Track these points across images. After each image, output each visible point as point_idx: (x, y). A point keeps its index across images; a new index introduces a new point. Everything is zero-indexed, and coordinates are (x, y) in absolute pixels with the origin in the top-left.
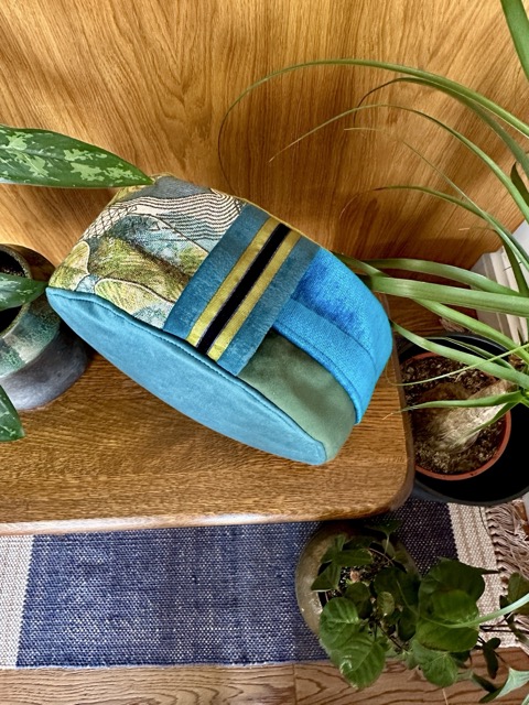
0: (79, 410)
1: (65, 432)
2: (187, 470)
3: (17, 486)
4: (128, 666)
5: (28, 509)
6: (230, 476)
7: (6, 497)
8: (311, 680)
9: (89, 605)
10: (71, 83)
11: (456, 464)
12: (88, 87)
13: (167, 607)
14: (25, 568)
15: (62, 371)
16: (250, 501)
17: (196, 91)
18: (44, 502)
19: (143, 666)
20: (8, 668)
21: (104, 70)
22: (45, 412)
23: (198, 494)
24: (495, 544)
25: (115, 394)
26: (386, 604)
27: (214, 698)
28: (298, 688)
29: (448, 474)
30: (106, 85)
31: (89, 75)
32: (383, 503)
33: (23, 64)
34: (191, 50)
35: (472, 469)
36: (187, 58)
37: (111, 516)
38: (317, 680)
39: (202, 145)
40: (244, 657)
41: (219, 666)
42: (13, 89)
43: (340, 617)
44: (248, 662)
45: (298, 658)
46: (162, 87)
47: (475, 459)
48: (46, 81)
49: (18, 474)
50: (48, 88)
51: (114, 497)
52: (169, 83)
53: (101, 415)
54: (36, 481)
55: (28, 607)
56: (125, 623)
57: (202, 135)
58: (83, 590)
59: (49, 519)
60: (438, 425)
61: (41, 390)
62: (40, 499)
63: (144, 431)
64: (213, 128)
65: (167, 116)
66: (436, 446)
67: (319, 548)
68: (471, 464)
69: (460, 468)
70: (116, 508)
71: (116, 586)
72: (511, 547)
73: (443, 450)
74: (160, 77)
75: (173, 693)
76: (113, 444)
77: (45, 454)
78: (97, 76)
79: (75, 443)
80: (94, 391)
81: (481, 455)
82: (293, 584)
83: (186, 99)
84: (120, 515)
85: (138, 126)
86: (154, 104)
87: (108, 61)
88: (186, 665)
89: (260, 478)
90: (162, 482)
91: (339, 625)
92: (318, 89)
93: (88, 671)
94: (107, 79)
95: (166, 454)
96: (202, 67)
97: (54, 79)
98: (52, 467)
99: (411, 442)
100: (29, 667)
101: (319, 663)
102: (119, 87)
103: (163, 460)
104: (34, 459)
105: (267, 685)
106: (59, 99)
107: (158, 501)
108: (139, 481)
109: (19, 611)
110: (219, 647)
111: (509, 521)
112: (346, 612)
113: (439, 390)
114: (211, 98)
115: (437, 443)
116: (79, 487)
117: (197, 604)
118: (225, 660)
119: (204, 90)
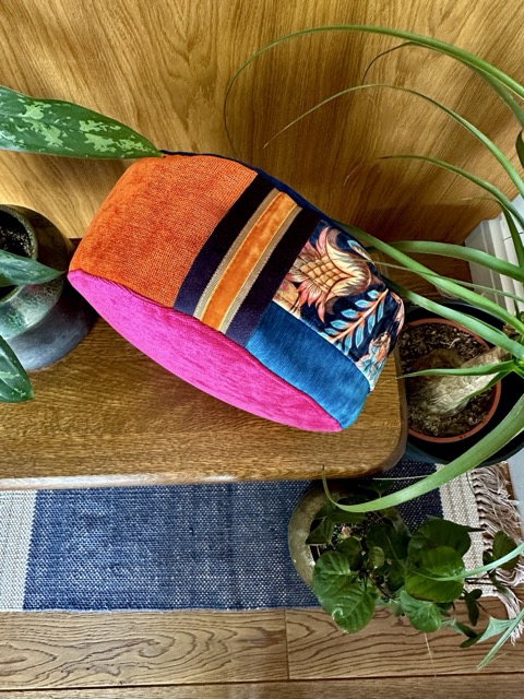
0: (83, 371)
1: (70, 392)
2: (189, 431)
3: (24, 442)
4: (129, 610)
5: (35, 465)
6: (230, 437)
7: (14, 454)
8: (301, 625)
9: (91, 555)
10: (73, 37)
11: (447, 428)
12: (91, 43)
13: (165, 558)
14: (29, 519)
15: (67, 333)
16: (249, 461)
17: (201, 50)
18: (50, 459)
19: (143, 610)
20: (15, 610)
21: (107, 25)
22: (49, 372)
23: (199, 453)
24: (478, 503)
25: (119, 356)
26: (377, 558)
27: (210, 639)
28: (288, 631)
29: (439, 436)
30: (109, 41)
31: (92, 30)
32: (376, 464)
33: (25, 18)
34: (198, 7)
35: (462, 433)
36: (193, 15)
37: (115, 473)
38: (307, 624)
39: (206, 105)
40: (238, 603)
41: (214, 611)
42: (14, 44)
43: (333, 569)
44: (241, 607)
45: (289, 605)
46: (166, 44)
47: (465, 423)
48: (48, 36)
49: (25, 432)
50: (49, 43)
51: (118, 456)
52: (174, 40)
53: (105, 376)
54: (42, 439)
55: (33, 555)
56: (125, 571)
57: (206, 95)
58: (85, 540)
59: (56, 475)
60: (431, 390)
61: (46, 351)
62: (47, 455)
63: (146, 392)
64: (218, 87)
65: (170, 74)
66: (427, 410)
67: (312, 504)
68: (461, 428)
69: (450, 431)
70: (120, 465)
71: (117, 537)
72: (494, 505)
73: (434, 414)
74: (165, 34)
75: (171, 635)
76: (116, 404)
77: (50, 413)
78: (100, 31)
79: (79, 403)
80: (98, 352)
81: (471, 419)
82: (285, 538)
83: (190, 58)
84: (124, 472)
85: (141, 85)
86: (158, 63)
87: (112, 16)
88: (183, 610)
89: (259, 439)
90: (164, 441)
91: (332, 576)
92: (325, 50)
93: (92, 615)
94: (111, 34)
95: (168, 415)
96: (208, 24)
97: (55, 33)
98: (58, 426)
99: (405, 406)
100: (35, 610)
101: (309, 609)
102: (122, 43)
103: (166, 420)
104: (39, 418)
105: (259, 629)
106: (61, 55)
107: (160, 459)
108: (143, 440)
109: (24, 559)
110: (214, 593)
111: (494, 482)
112: (339, 565)
113: (433, 356)
114: (216, 57)
115: (429, 407)
116: (84, 445)
117: (194, 555)
118: (220, 606)
119: (210, 48)
